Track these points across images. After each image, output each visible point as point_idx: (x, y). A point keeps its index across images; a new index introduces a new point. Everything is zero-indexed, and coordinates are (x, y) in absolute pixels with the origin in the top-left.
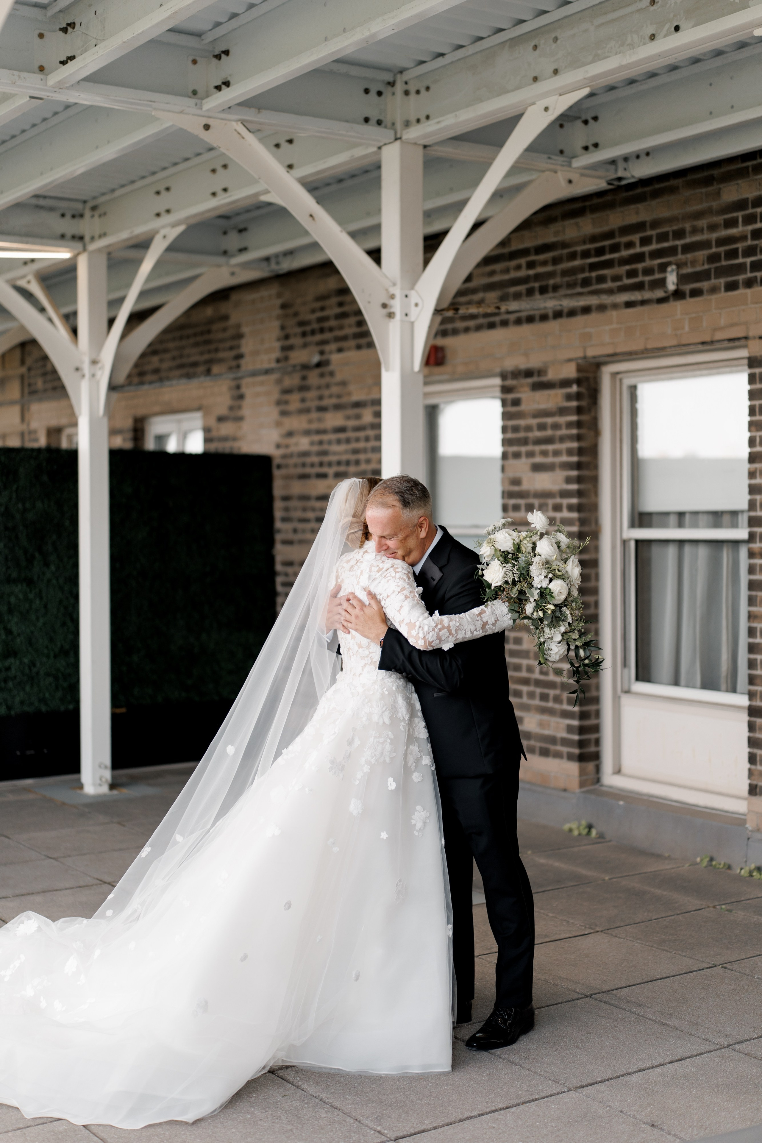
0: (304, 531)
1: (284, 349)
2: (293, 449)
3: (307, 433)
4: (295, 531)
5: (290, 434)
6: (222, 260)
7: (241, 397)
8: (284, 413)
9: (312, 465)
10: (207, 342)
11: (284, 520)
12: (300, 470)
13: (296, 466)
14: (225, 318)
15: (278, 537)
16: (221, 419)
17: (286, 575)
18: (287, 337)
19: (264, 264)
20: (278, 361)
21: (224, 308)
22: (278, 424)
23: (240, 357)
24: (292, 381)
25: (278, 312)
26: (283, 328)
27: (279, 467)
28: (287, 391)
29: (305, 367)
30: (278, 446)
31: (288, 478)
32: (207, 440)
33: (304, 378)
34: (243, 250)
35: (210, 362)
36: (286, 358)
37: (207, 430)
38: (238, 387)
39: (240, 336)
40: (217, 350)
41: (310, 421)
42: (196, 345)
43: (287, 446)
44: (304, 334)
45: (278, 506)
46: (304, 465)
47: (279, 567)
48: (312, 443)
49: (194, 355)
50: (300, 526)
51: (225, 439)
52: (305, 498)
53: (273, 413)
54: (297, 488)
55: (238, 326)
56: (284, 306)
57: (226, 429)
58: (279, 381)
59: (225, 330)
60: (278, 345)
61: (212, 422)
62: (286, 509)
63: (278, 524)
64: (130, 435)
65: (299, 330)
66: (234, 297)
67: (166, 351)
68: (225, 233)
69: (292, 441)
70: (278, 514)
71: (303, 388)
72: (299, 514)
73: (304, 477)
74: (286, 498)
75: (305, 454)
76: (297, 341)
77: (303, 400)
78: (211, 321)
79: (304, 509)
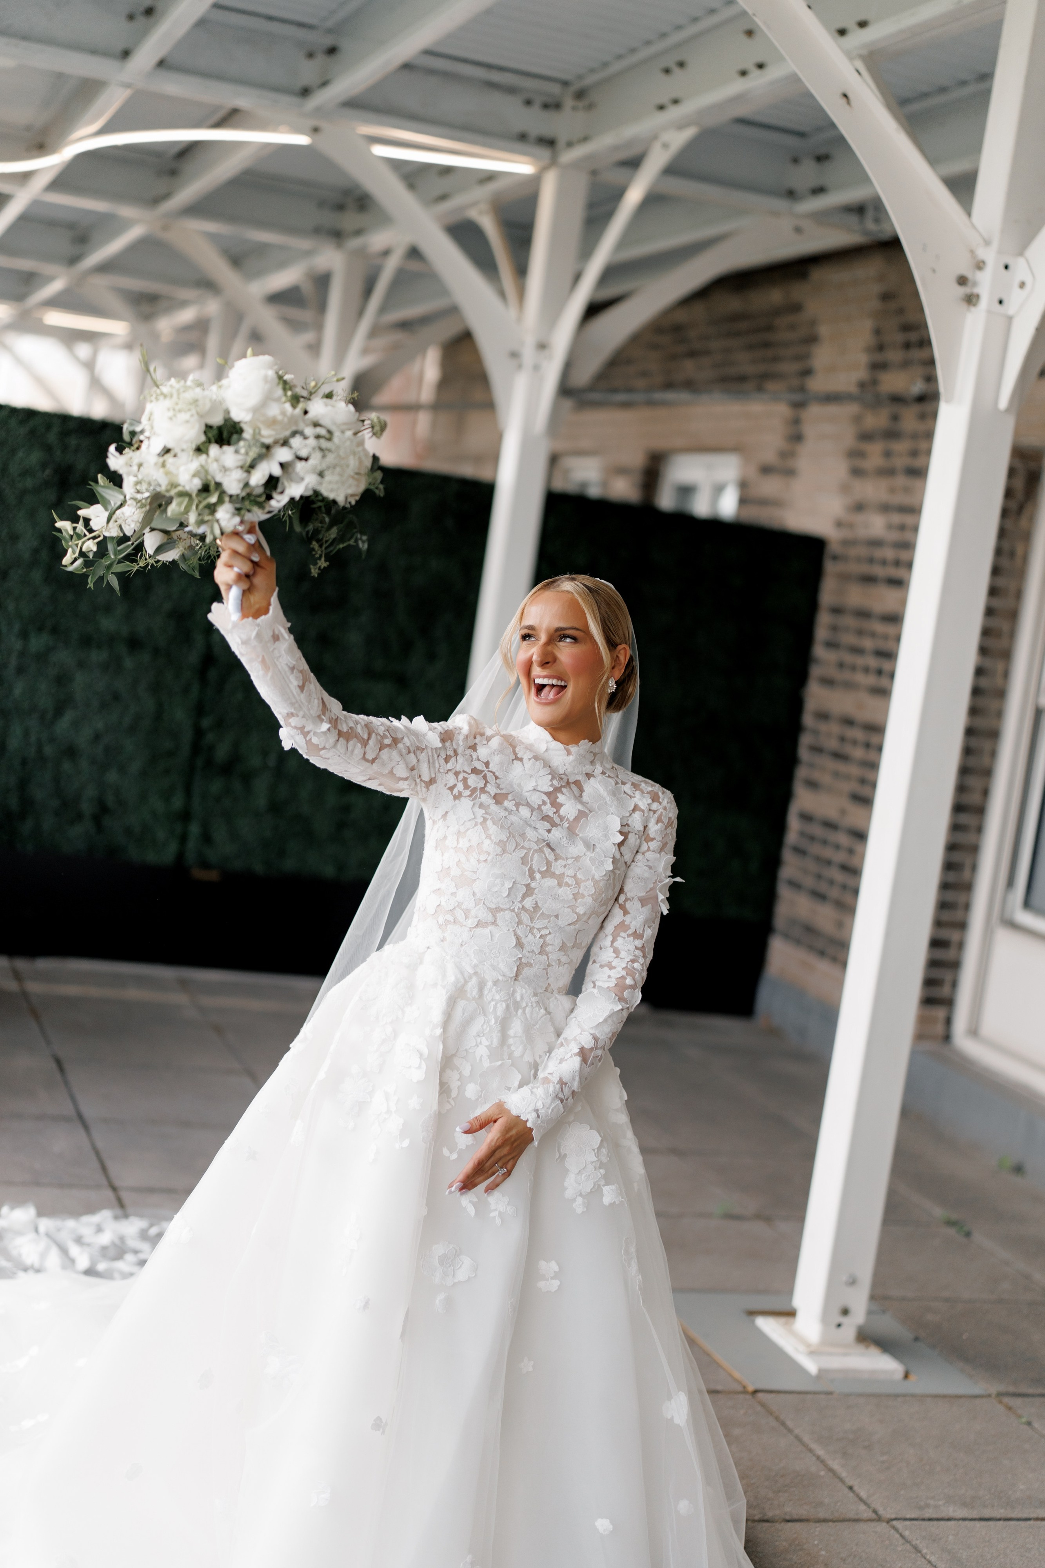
0: (853, 668)
1: (877, 367)
2: (862, 533)
3: (885, 508)
4: (841, 665)
5: (859, 507)
6: (781, 204)
7: (797, 438)
8: (857, 472)
9: (884, 562)
10: (767, 345)
11: (831, 645)
12: (865, 569)
13: (859, 560)
14: (796, 308)
15: (816, 671)
16: (766, 470)
17: (816, 733)
18: (881, 348)
19: (853, 219)
20: (862, 385)
21: (799, 291)
22: (845, 489)
23: (807, 372)
24: (877, 420)
25: (875, 304)
26: (878, 332)
27: (835, 558)
28: (866, 437)
29: (897, 399)
30: (839, 524)
31: (845, 577)
32: (743, 501)
33: (895, 418)
34: (819, 190)
35: (765, 377)
36: (874, 382)
37: (743, 485)
38: (797, 421)
39: (812, 339)
40: (776, 359)
41: (892, 490)
42: (750, 347)
43: (851, 526)
44: (907, 346)
45: (824, 622)
46: (871, 560)
47: (808, 719)
48: (890, 527)
49: (745, 362)
50: (848, 658)
51: (764, 502)
52: (863, 614)
53: (839, 469)
54: (855, 596)
55: (813, 323)
56: (886, 297)
57: (770, 487)
58: (857, 419)
59: (792, 327)
60: (864, 359)
61: (752, 472)
62: (834, 628)
63: (819, 651)
64: (638, 478)
65: (900, 338)
66: (817, 274)
67: (707, 353)
68: (796, 160)
69: (859, 518)
70: (821, 633)
71: (891, 435)
72: (849, 639)
73: (869, 580)
74: (837, 611)
75: (876, 543)
76: (894, 355)
77: (888, 454)
78: (777, 312)
79: (860, 633)
